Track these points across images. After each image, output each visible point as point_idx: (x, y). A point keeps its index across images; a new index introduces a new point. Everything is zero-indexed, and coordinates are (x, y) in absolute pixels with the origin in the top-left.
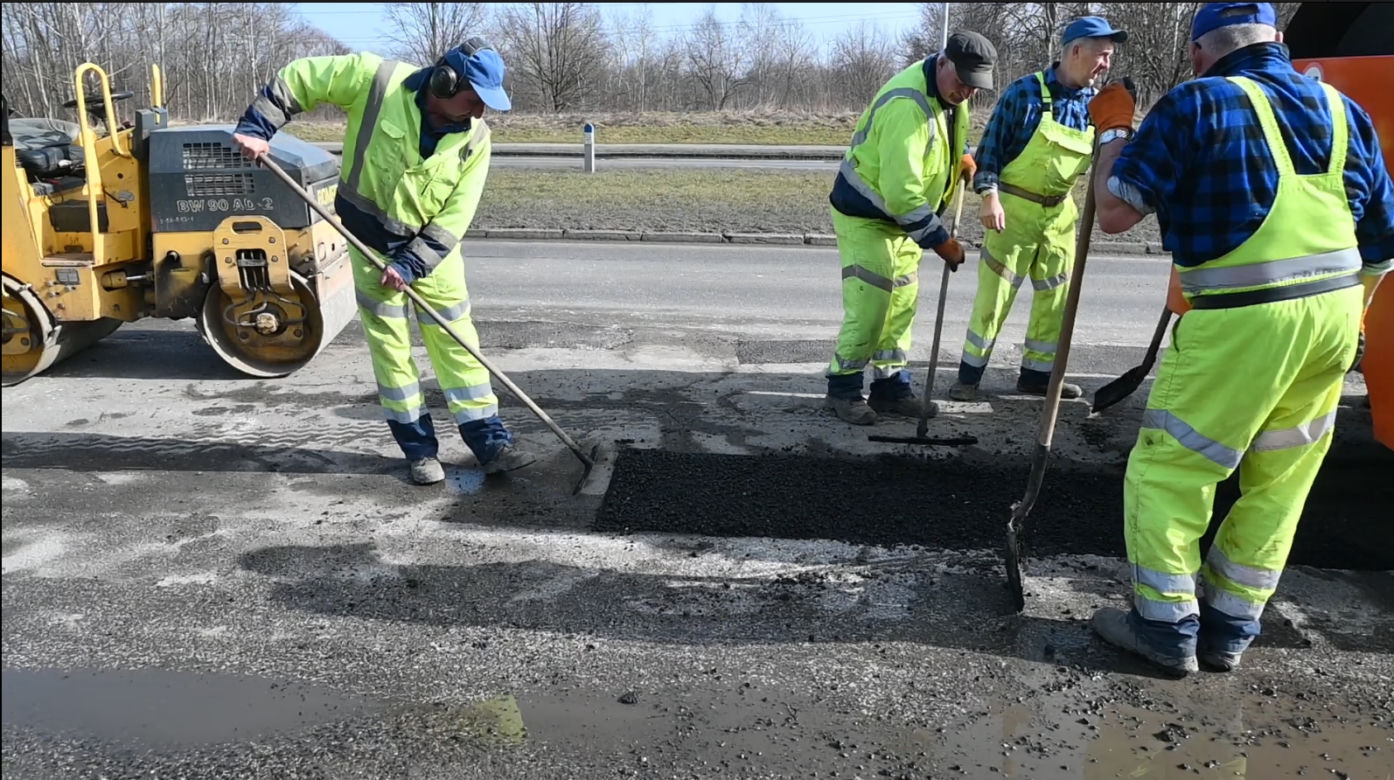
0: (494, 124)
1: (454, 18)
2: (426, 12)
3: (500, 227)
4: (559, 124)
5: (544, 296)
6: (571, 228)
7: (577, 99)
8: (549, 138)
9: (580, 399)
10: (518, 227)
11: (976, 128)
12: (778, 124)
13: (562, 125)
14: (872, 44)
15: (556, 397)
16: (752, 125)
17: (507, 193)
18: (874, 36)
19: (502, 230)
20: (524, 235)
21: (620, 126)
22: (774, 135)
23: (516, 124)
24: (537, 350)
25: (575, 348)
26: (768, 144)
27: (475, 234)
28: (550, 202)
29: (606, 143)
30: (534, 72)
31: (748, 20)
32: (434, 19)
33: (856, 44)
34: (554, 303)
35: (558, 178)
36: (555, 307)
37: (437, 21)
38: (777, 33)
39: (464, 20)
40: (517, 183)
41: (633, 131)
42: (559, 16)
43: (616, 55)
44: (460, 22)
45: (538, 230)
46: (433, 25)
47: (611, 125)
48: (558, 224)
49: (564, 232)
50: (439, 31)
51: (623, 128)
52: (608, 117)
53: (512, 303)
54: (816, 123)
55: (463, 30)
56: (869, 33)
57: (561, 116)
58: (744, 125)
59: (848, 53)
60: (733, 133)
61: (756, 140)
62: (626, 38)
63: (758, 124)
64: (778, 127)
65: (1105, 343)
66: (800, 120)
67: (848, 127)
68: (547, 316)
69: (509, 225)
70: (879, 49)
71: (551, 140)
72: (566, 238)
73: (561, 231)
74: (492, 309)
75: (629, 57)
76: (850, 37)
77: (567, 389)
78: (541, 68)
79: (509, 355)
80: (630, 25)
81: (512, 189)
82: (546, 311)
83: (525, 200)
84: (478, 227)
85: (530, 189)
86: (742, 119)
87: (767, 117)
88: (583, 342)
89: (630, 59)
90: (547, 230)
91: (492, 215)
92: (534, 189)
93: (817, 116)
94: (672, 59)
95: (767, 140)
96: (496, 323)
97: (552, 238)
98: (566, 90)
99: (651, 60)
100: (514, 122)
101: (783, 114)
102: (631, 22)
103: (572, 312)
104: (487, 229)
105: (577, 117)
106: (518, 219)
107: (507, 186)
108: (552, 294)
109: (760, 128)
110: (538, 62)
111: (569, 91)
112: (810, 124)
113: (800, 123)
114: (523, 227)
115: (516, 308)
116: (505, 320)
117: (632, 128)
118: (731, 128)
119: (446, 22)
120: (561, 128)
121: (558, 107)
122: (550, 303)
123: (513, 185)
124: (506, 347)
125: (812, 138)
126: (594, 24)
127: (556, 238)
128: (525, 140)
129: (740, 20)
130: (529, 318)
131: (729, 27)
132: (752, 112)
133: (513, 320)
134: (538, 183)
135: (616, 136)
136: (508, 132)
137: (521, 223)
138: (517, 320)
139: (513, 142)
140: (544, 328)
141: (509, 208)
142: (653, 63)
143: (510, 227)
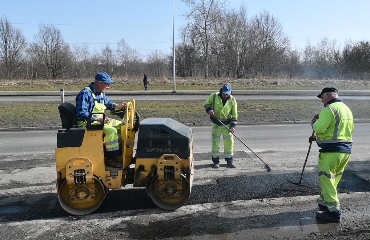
0: (29, 84)
1: (14, 46)
2: (3, 44)
3: (28, 127)
4: (54, 84)
5: (41, 150)
6: (53, 126)
7: (62, 74)
8: (49, 89)
9: (50, 182)
10: (35, 126)
11: (187, 84)
12: (128, 84)
13: (55, 84)
14: (160, 57)
15: (43, 182)
16: (120, 84)
17: (32, 113)
18: (160, 55)
19: (29, 128)
20: (36, 129)
21: (76, 84)
22: (127, 87)
23: (38, 84)
24: (38, 168)
25: (50, 166)
26: (125, 90)
27: (20, 129)
28: (47, 117)
29: (71, 90)
30: (45, 65)
31: (120, 49)
32: (6, 46)
33: (155, 57)
34: (45, 153)
35: (51, 106)
36: (45, 154)
37: (7, 47)
38: (129, 53)
39: (18, 47)
40: (36, 108)
41: (80, 86)
42: (54, 46)
43: (76, 59)
44: (16, 48)
45: (42, 127)
46: (6, 49)
47: (72, 84)
48: (49, 124)
49: (51, 127)
50: (8, 50)
51: (77, 85)
52: (71, 81)
53: (31, 153)
54: (140, 83)
55: (18, 50)
56: (158, 53)
57: (54, 81)
58: (117, 84)
59: (152, 59)
60: (114, 87)
61: (121, 89)
62: (79, 54)
63: (122, 84)
64: (128, 85)
65: (196, 152)
66: (135, 82)
67: (149, 84)
68: (42, 157)
69: (32, 126)
70: (162, 58)
71: (51, 89)
72: (52, 129)
73: (50, 127)
74: (24, 156)
75: (80, 60)
76: (153, 55)
77: (46, 180)
78: (48, 63)
79: (29, 171)
80: (80, 50)
81: (34, 111)
82: (42, 155)
83: (38, 116)
84: (21, 127)
85: (41, 110)
86: (117, 82)
87: (125, 82)
88: (53, 164)
89: (81, 60)
90: (45, 127)
91: (26, 122)
92: (42, 111)
93: (140, 81)
94: (95, 60)
95: (125, 89)
96: (25, 160)
97: (47, 129)
98: (57, 70)
99: (88, 60)
100: (37, 83)
101: (130, 80)
102: (81, 49)
103: (50, 155)
104: (24, 128)
105: (60, 82)
106: (35, 124)
107: (32, 110)
108: (45, 149)
109: (122, 85)
110: (47, 62)
111: (58, 71)
112: (138, 83)
113: (135, 83)
114: (37, 126)
115: (32, 155)
116: (28, 159)
117: (80, 85)
118: (113, 85)
119: (11, 48)
120: (54, 85)
121: (54, 77)
122: (43, 153)
123: (34, 109)
124: (28, 168)
125: (139, 88)
126: (67, 50)
127: (48, 129)
128: (41, 89)
129: (117, 49)
130: (36, 158)
131: (114, 52)
132: (120, 80)
133: (31, 159)
134: (44, 108)
135: (74, 88)
136: (35, 87)
137: (36, 125)
138: (32, 159)
139: (37, 90)
140: (41, 160)
141: (32, 120)
142: (89, 61)
143: (32, 127)
